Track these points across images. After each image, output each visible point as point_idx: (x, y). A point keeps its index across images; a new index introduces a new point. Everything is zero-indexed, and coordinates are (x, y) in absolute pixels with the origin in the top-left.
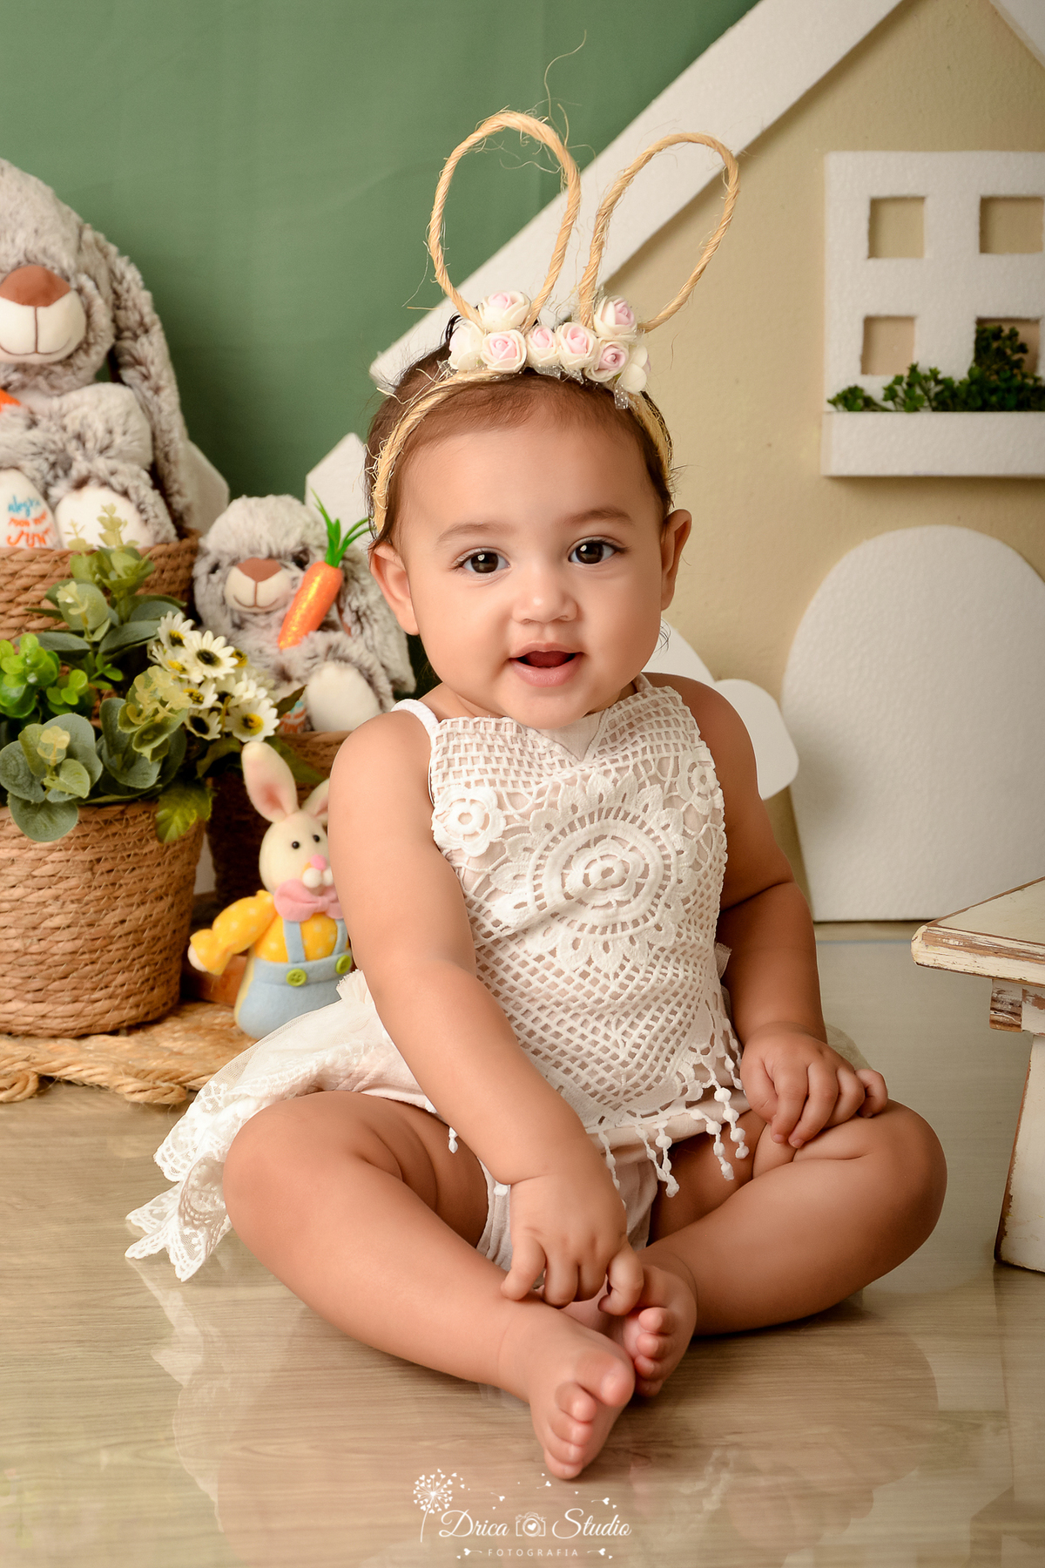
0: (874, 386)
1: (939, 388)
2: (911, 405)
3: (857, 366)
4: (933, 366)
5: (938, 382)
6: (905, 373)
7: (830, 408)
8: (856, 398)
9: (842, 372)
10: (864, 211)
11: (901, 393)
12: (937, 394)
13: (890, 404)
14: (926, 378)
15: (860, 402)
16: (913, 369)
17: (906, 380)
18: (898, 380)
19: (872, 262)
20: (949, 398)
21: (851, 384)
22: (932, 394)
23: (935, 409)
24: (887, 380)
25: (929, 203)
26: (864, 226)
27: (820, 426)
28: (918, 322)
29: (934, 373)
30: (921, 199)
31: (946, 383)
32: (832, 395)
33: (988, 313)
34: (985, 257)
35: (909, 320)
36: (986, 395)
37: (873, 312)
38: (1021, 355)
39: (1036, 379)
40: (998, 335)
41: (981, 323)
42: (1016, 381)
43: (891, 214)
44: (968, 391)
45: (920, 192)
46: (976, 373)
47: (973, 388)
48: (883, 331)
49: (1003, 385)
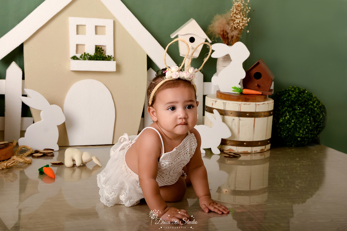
0: (78, 56)
1: (89, 56)
2: (85, 59)
3: (75, 52)
4: (88, 53)
5: (89, 55)
6: (83, 54)
7: (71, 59)
8: (75, 58)
9: (73, 53)
10: (76, 27)
11: (83, 57)
12: (89, 57)
13: (81, 59)
14: (87, 55)
15: (76, 58)
16: (85, 53)
17: (83, 55)
18: (82, 55)
19: (77, 35)
20: (91, 58)
21: (74, 55)
22: (88, 57)
23: (88, 60)
24: (80, 55)
25: (87, 26)
26: (76, 29)
27: (69, 62)
28: (85, 45)
29: (88, 54)
30: (85, 25)
31: (90, 56)
32: (71, 57)
33: (97, 45)
34: (96, 35)
35: (84, 45)
36: (97, 58)
37: (78, 43)
38: (103, 51)
39: (105, 56)
40: (99, 48)
41: (96, 46)
42: (102, 56)
43: (80, 28)
44: (94, 57)
45: (85, 24)
46: (95, 54)
47: (95, 57)
48: (80, 47)
49: (100, 56)
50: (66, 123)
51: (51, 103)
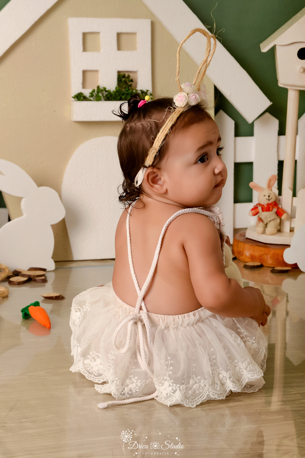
0: (87, 92)
1: (107, 93)
2: (98, 99)
3: (81, 86)
4: (104, 86)
5: (106, 91)
6: (96, 89)
7: (73, 99)
8: (80, 97)
9: (76, 88)
10: (81, 37)
11: (94, 95)
12: (106, 95)
13: (91, 98)
14: (102, 91)
15: (82, 98)
16: (98, 87)
17: (96, 90)
18: (94, 91)
19: (84, 53)
20: (110, 97)
21: (79, 92)
22: (104, 95)
23: (105, 100)
24: (90, 90)
25: (101, 34)
26: (81, 42)
27: (70, 105)
28: (99, 72)
29: (105, 89)
30: (98, 33)
31: (109, 92)
32: (73, 95)
33: (121, 69)
34: (119, 52)
35: (97, 71)
36: (121, 95)
37: (85, 69)
38: (131, 83)
39: (136, 91)
40: (124, 76)
41: (119, 72)
42: (130, 91)
43: (89, 37)
44: (115, 94)
45: (98, 31)
46: (118, 88)
47: (117, 93)
48: (88, 75)
49: (126, 92)
50: (66, 220)
51: (40, 184)
